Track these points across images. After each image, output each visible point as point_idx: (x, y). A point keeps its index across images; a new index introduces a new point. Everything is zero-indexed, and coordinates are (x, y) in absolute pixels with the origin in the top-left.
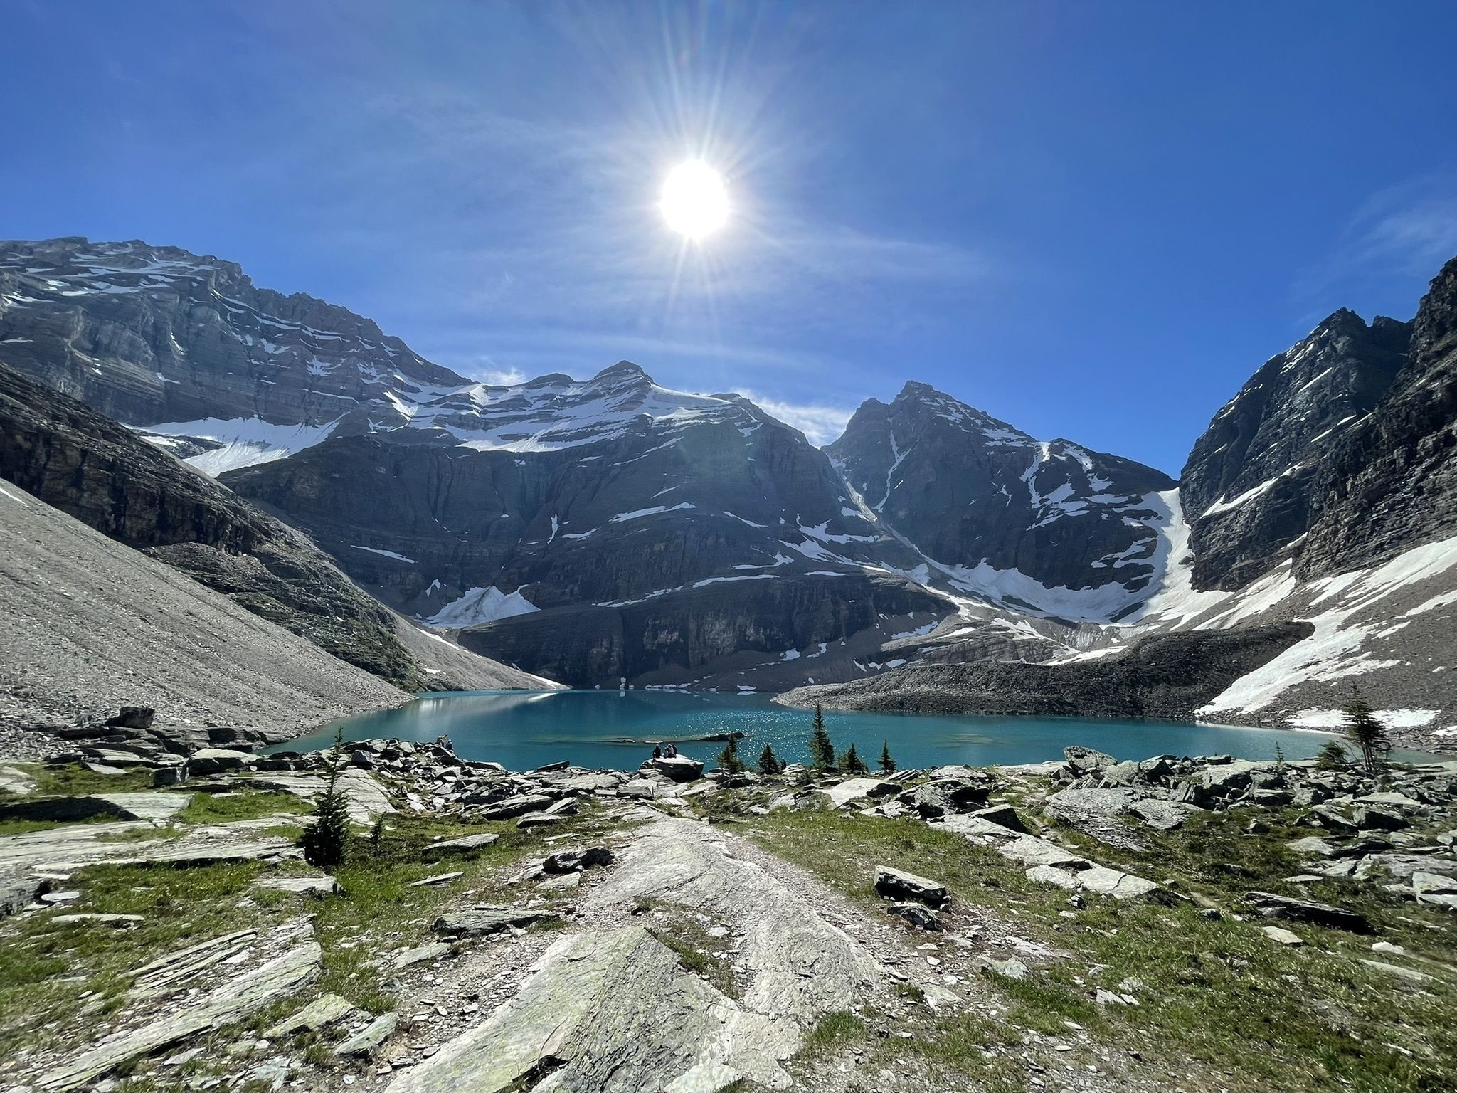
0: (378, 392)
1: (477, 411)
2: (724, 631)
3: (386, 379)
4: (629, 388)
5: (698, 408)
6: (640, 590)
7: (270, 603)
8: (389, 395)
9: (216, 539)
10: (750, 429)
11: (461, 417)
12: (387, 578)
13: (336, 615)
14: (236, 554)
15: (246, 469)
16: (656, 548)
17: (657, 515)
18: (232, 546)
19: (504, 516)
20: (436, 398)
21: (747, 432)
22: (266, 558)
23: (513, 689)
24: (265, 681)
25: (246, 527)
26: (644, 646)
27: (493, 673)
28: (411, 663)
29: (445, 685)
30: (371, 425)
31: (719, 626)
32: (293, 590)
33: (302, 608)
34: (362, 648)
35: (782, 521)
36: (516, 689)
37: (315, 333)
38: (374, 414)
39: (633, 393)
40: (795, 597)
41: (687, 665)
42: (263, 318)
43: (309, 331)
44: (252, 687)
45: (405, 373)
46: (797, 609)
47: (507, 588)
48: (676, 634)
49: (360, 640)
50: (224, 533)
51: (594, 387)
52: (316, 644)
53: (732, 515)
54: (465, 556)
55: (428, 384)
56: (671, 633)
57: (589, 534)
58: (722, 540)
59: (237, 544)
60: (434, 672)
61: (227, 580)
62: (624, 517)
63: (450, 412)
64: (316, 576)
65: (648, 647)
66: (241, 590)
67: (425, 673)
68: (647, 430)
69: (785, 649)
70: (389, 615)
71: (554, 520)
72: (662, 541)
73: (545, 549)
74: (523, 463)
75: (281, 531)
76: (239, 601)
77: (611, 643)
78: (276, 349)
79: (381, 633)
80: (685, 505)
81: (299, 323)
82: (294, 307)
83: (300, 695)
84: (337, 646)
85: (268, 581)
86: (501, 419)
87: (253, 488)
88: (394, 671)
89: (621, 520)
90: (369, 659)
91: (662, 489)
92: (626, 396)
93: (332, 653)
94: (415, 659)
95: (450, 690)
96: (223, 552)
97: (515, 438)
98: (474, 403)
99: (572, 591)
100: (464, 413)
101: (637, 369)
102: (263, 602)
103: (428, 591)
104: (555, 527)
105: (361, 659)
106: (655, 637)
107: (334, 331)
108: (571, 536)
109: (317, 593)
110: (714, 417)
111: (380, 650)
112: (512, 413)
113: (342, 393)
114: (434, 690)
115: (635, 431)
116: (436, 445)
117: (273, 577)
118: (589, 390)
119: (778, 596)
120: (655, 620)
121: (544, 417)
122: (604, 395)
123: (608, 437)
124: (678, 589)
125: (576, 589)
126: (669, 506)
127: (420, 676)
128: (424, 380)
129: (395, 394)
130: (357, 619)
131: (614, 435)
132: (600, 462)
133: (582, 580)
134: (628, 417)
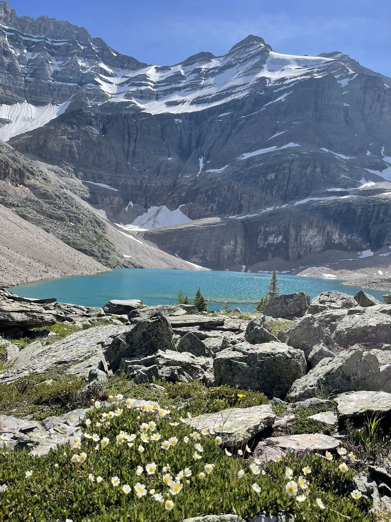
0: (90, 79)
1: (151, 86)
2: (315, 236)
3: (95, 69)
4: (254, 56)
5: (305, 67)
6: (257, 207)
7: (33, 214)
8: (98, 80)
9: (5, 177)
10: (347, 80)
11: (141, 91)
12: (103, 200)
13: (70, 221)
14: (17, 186)
15: (22, 135)
16: (269, 177)
17: (270, 153)
18: (14, 181)
19: (170, 159)
20: (125, 80)
21: (344, 82)
22: (33, 188)
23: (174, 269)
24: (17, 256)
25: (20, 169)
26: (258, 245)
27: (162, 259)
28: (115, 251)
29: (133, 265)
30: (89, 102)
31: (312, 232)
32: (45, 206)
33: (51, 217)
34: (83, 241)
35: (368, 153)
36: (176, 269)
37: (53, 42)
38: (90, 95)
39: (257, 60)
40: (373, 211)
41: (287, 258)
42: (24, 36)
43: (49, 41)
44: (8, 258)
45: (106, 63)
46: (374, 220)
47: (173, 206)
48: (280, 238)
49: (83, 236)
50: (9, 173)
51: (229, 59)
52: (58, 238)
53: (327, 150)
54: (147, 186)
55: (120, 69)
56: (277, 236)
57: (223, 169)
58: (318, 170)
59: (17, 180)
60: (128, 257)
61: (10, 200)
62: (247, 156)
63: (134, 89)
64: (60, 198)
65: (261, 246)
66: (18, 206)
67: (122, 257)
68: (266, 89)
69: (362, 250)
70: (102, 222)
71: (201, 160)
72: (273, 172)
73: (195, 181)
74: (181, 121)
75: (40, 172)
76: (17, 213)
77: (236, 242)
78: (33, 55)
79: (96, 233)
80: (291, 145)
81: (43, 36)
82: (40, 25)
83: (36, 264)
84: (69, 239)
85: (33, 201)
86: (166, 91)
87: (26, 146)
88: (102, 255)
89: (244, 158)
90: (87, 247)
91: (274, 133)
92: (251, 63)
93: (66, 243)
94: (117, 249)
95: (136, 267)
96: (10, 184)
97: (175, 103)
98: (149, 81)
99: (212, 207)
100: (143, 88)
101: (261, 40)
102: (29, 213)
103: (127, 209)
104: (201, 165)
105: (82, 247)
106: (266, 239)
107: (63, 38)
108: (212, 171)
109: (60, 208)
110: (318, 72)
111: (94, 242)
112: (173, 86)
113: (70, 81)
114: (126, 267)
115: (257, 91)
116: (127, 112)
117: (36, 199)
118: (225, 62)
119: (359, 211)
120: (266, 227)
121: (194, 87)
122: (235, 65)
123: (237, 97)
124: (283, 206)
125: (215, 207)
126: (279, 146)
127: (119, 259)
128: (118, 67)
129: (101, 79)
130: (82, 224)
131: (241, 95)
132: (232, 116)
133: (218, 200)
134: (252, 80)
